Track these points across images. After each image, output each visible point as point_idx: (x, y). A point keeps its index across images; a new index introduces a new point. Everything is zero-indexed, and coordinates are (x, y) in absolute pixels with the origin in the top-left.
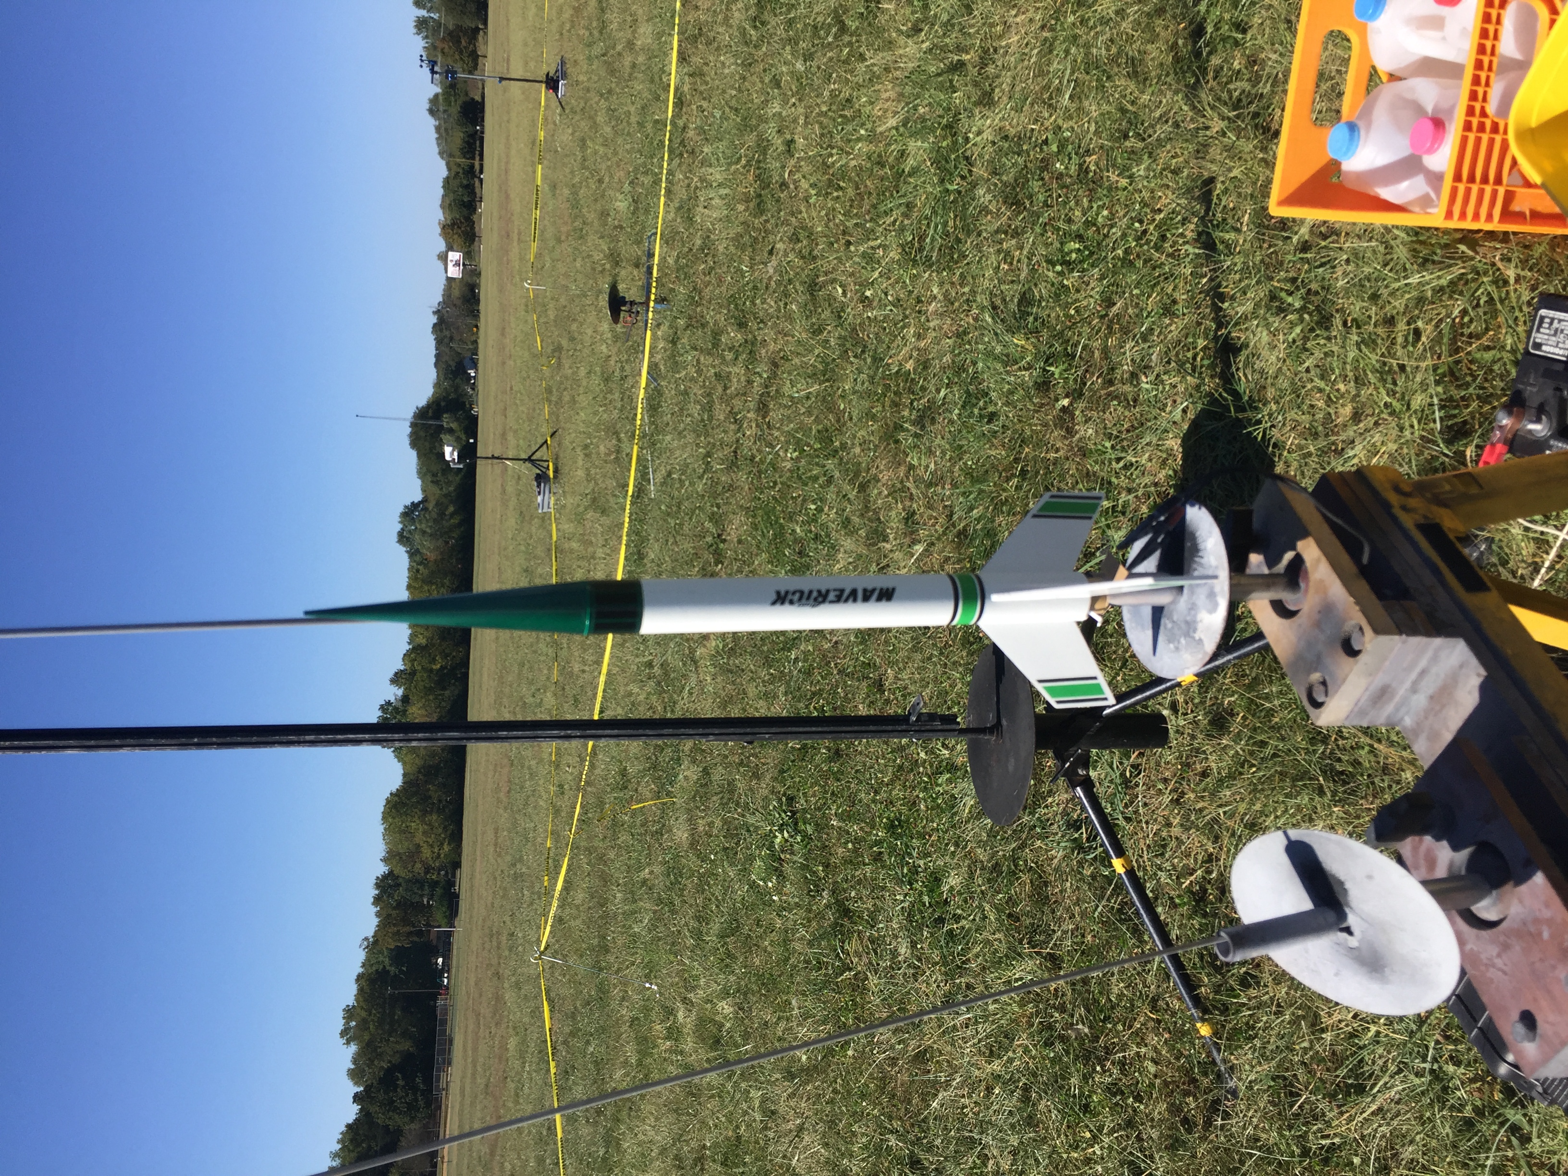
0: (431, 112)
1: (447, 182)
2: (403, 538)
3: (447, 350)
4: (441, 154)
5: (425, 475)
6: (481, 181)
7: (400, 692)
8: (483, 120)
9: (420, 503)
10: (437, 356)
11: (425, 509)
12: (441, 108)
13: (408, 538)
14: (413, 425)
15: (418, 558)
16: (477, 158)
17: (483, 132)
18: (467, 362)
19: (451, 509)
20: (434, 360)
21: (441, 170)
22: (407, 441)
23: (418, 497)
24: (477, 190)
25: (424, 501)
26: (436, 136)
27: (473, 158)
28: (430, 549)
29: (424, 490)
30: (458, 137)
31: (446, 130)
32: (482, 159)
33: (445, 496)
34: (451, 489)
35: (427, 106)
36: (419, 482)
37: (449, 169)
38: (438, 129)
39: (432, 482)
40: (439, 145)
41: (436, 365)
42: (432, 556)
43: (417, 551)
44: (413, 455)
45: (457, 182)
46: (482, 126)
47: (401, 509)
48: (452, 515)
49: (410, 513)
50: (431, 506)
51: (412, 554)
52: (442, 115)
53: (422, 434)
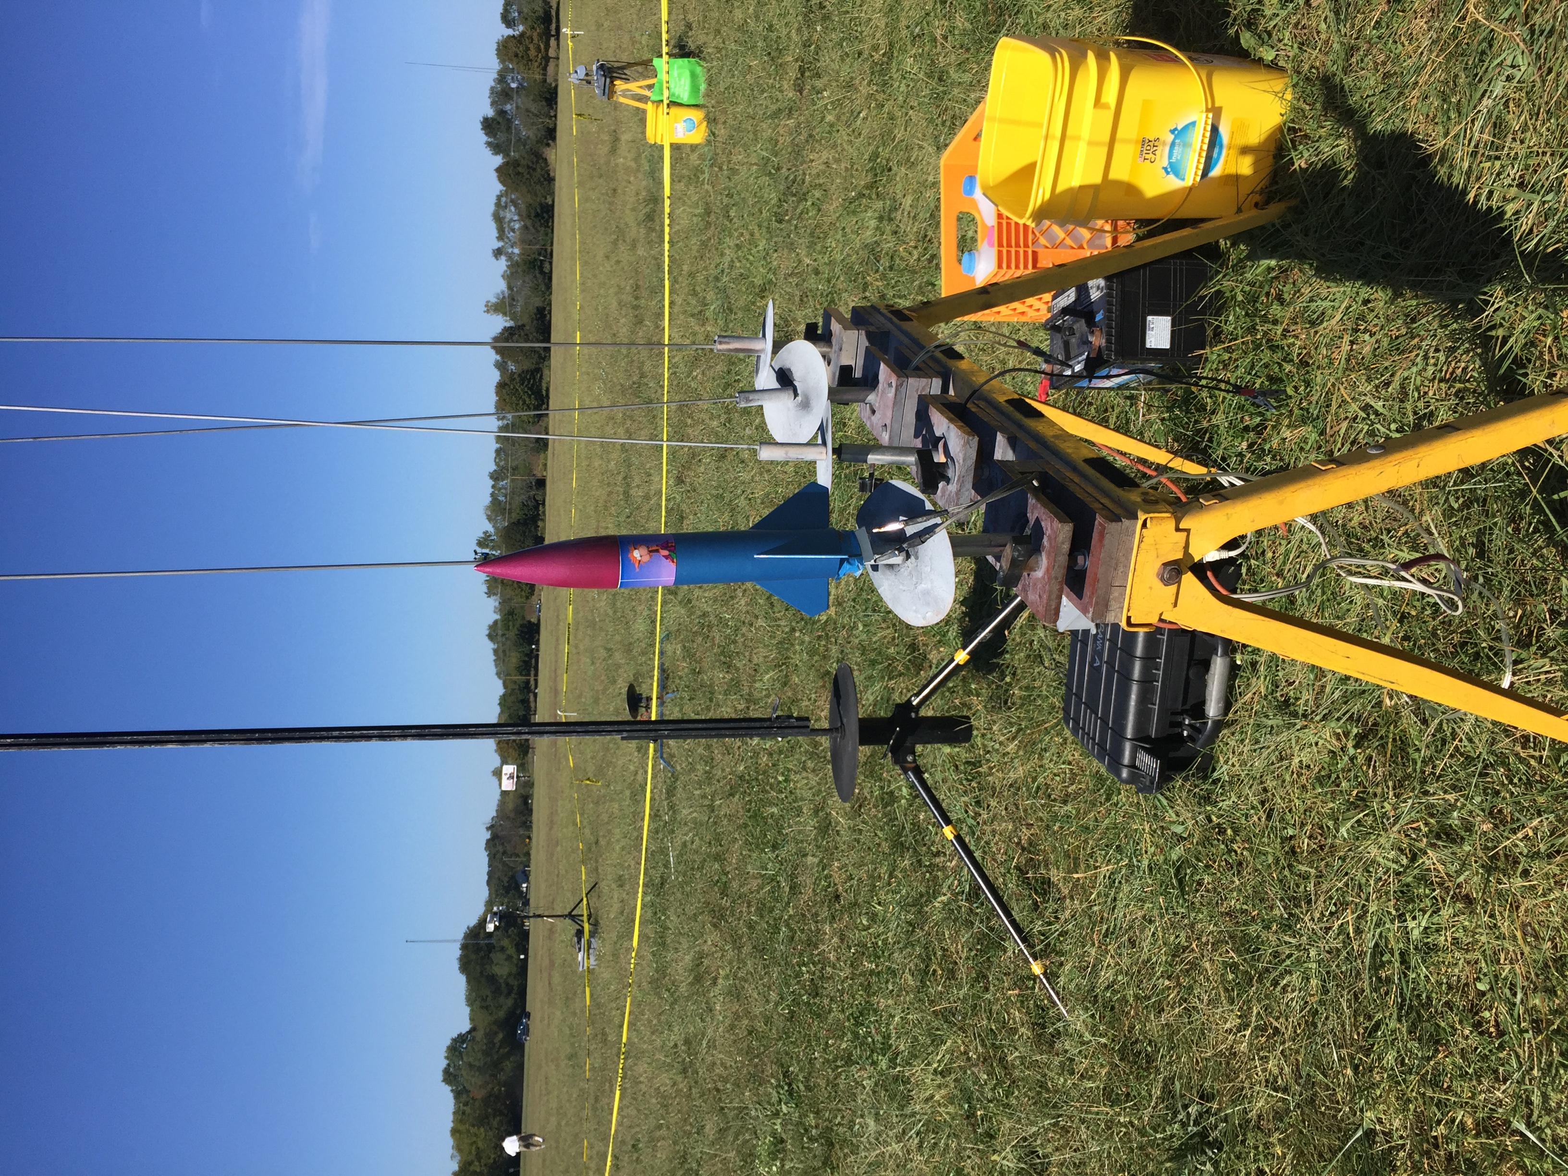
0: (491, 637)
1: (503, 698)
2: (449, 1077)
3: (500, 865)
4: (498, 674)
6: (535, 695)
8: (538, 640)
9: (469, 1032)
10: (490, 874)
11: (474, 1040)
12: (500, 633)
13: (455, 1076)
14: (464, 947)
15: (464, 1098)
16: (532, 673)
17: (538, 650)
18: (519, 876)
19: (499, 1037)
20: (486, 877)
21: (498, 688)
22: (456, 965)
23: (465, 1026)
24: (532, 705)
25: (473, 1030)
26: (494, 658)
27: (529, 675)
28: (475, 1083)
29: (472, 1020)
30: (514, 659)
31: (504, 651)
32: (536, 675)
33: (495, 1022)
34: (500, 1014)
35: (487, 632)
36: (467, 1010)
37: (505, 686)
38: (495, 652)
39: (482, 1007)
40: (496, 666)
42: (479, 1093)
43: (465, 1090)
44: (461, 981)
45: (513, 698)
46: (538, 645)
47: (448, 1042)
49: (456, 1046)
50: (479, 1036)
51: (458, 1094)
52: (499, 639)
53: (473, 957)
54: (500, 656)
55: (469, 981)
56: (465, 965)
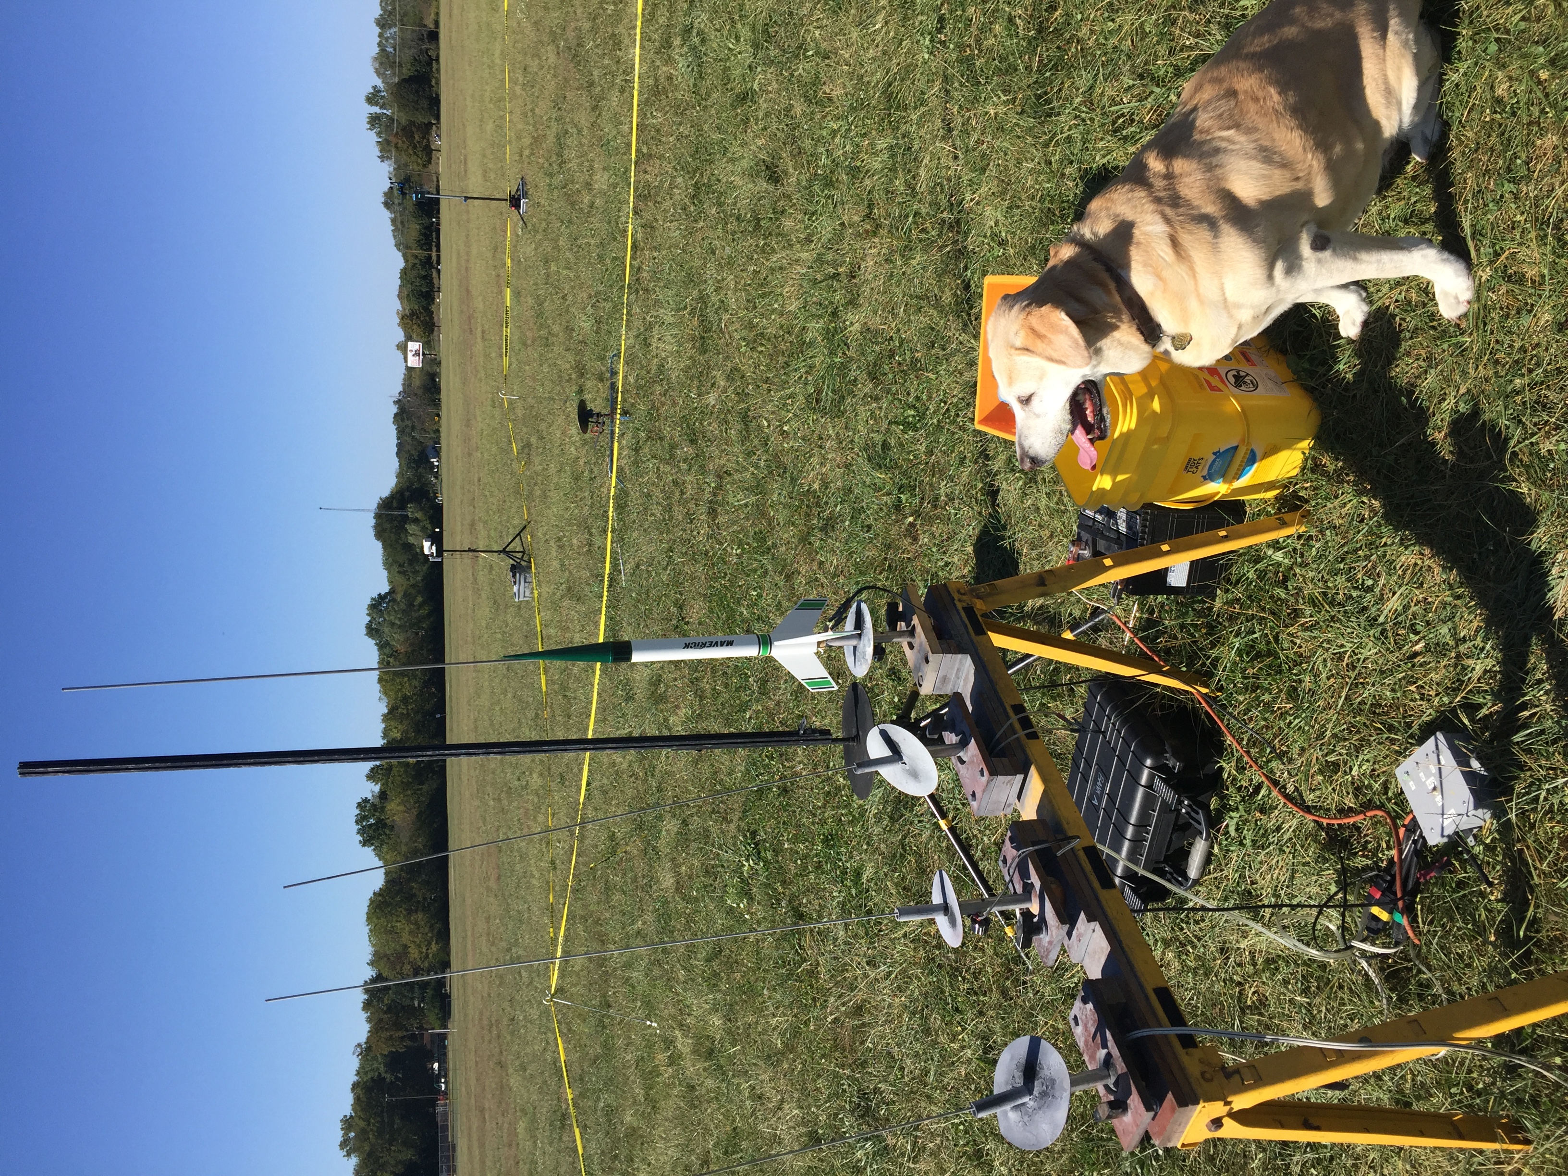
0: (387, 205)
1: (404, 273)
2: (372, 631)
3: (409, 439)
4: (397, 246)
5: (391, 565)
6: (439, 271)
7: (377, 788)
8: (438, 212)
9: (387, 594)
10: (399, 446)
11: (394, 600)
12: (396, 201)
13: (377, 630)
14: (378, 516)
15: (387, 650)
16: (434, 249)
17: (438, 224)
18: (429, 451)
19: (419, 599)
20: (396, 449)
21: (398, 262)
22: (371, 533)
23: (384, 588)
24: (435, 281)
25: (392, 592)
26: (392, 228)
27: (430, 250)
28: (399, 640)
29: (390, 582)
30: (414, 228)
31: (402, 222)
32: (438, 250)
33: (413, 586)
34: (419, 578)
35: (383, 200)
36: (385, 573)
37: (406, 261)
38: (393, 221)
39: (399, 572)
40: (394, 236)
41: (398, 454)
42: (402, 648)
43: (387, 644)
44: (379, 545)
45: (414, 273)
46: (438, 218)
47: (369, 602)
48: (421, 605)
49: (377, 605)
50: (398, 597)
51: (381, 647)
52: (397, 208)
53: (388, 526)
54: (399, 226)
55: (385, 547)
56: (380, 532)
